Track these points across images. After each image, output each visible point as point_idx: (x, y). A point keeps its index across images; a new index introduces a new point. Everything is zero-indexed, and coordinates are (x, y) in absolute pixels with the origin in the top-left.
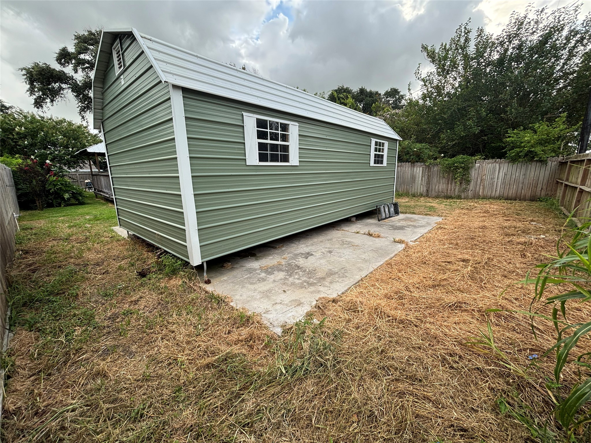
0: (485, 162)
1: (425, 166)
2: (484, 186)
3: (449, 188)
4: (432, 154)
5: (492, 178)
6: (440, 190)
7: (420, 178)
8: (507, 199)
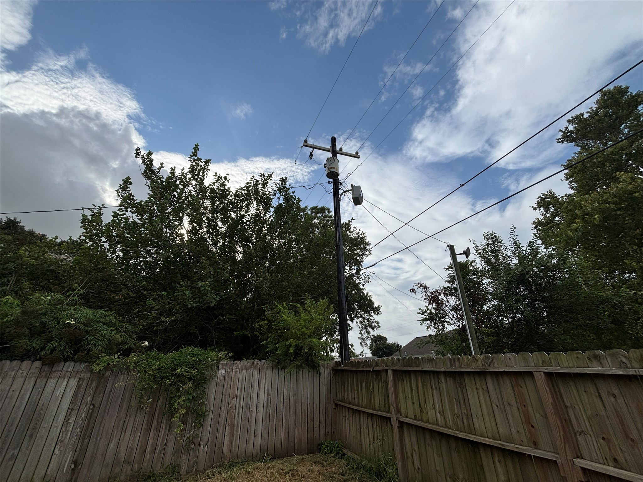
0: (234, 367)
1: (88, 375)
2: (232, 426)
3: (150, 442)
4: (120, 340)
5: (247, 404)
6: (122, 454)
7: (62, 417)
8: (276, 456)
